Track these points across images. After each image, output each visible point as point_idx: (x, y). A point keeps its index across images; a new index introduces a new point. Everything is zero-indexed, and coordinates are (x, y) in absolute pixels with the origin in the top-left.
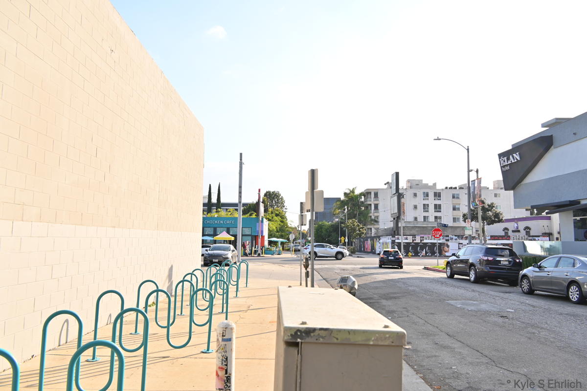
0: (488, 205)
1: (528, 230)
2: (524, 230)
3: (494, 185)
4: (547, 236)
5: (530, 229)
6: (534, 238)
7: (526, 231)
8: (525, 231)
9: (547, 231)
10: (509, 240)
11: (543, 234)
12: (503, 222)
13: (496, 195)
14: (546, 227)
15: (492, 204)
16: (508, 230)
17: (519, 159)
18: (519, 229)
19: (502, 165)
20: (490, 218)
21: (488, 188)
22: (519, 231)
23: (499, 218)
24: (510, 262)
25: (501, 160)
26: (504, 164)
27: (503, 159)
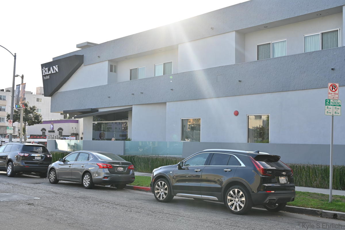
0: (30, 108)
1: (61, 131)
2: (58, 130)
3: (37, 91)
4: (74, 136)
5: (62, 130)
6: (65, 137)
7: (60, 132)
8: (58, 132)
9: (75, 132)
10: (45, 139)
11: (71, 134)
12: (41, 123)
13: (38, 100)
14: (74, 128)
15: (34, 107)
16: (45, 130)
17: (57, 71)
18: (54, 130)
19: (43, 74)
20: (31, 119)
21: (32, 93)
22: (54, 132)
23: (38, 120)
24: (42, 157)
25: (43, 69)
26: (45, 74)
27: (45, 69)
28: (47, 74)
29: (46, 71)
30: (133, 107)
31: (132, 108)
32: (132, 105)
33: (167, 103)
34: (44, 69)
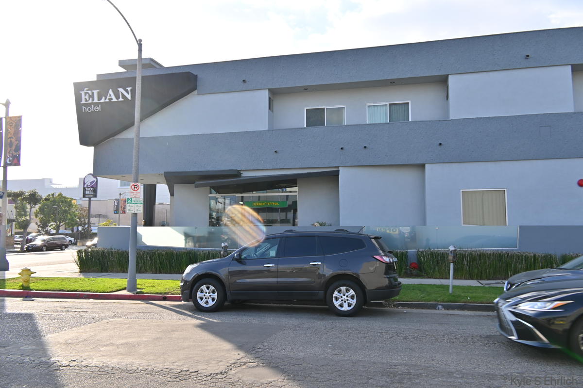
17: (129, 98)
25: (83, 93)
26: (90, 101)
27: (90, 92)
28: (96, 101)
29: (92, 96)
30: (340, 169)
31: (339, 171)
32: (338, 167)
33: (426, 165)
34: (88, 93)
